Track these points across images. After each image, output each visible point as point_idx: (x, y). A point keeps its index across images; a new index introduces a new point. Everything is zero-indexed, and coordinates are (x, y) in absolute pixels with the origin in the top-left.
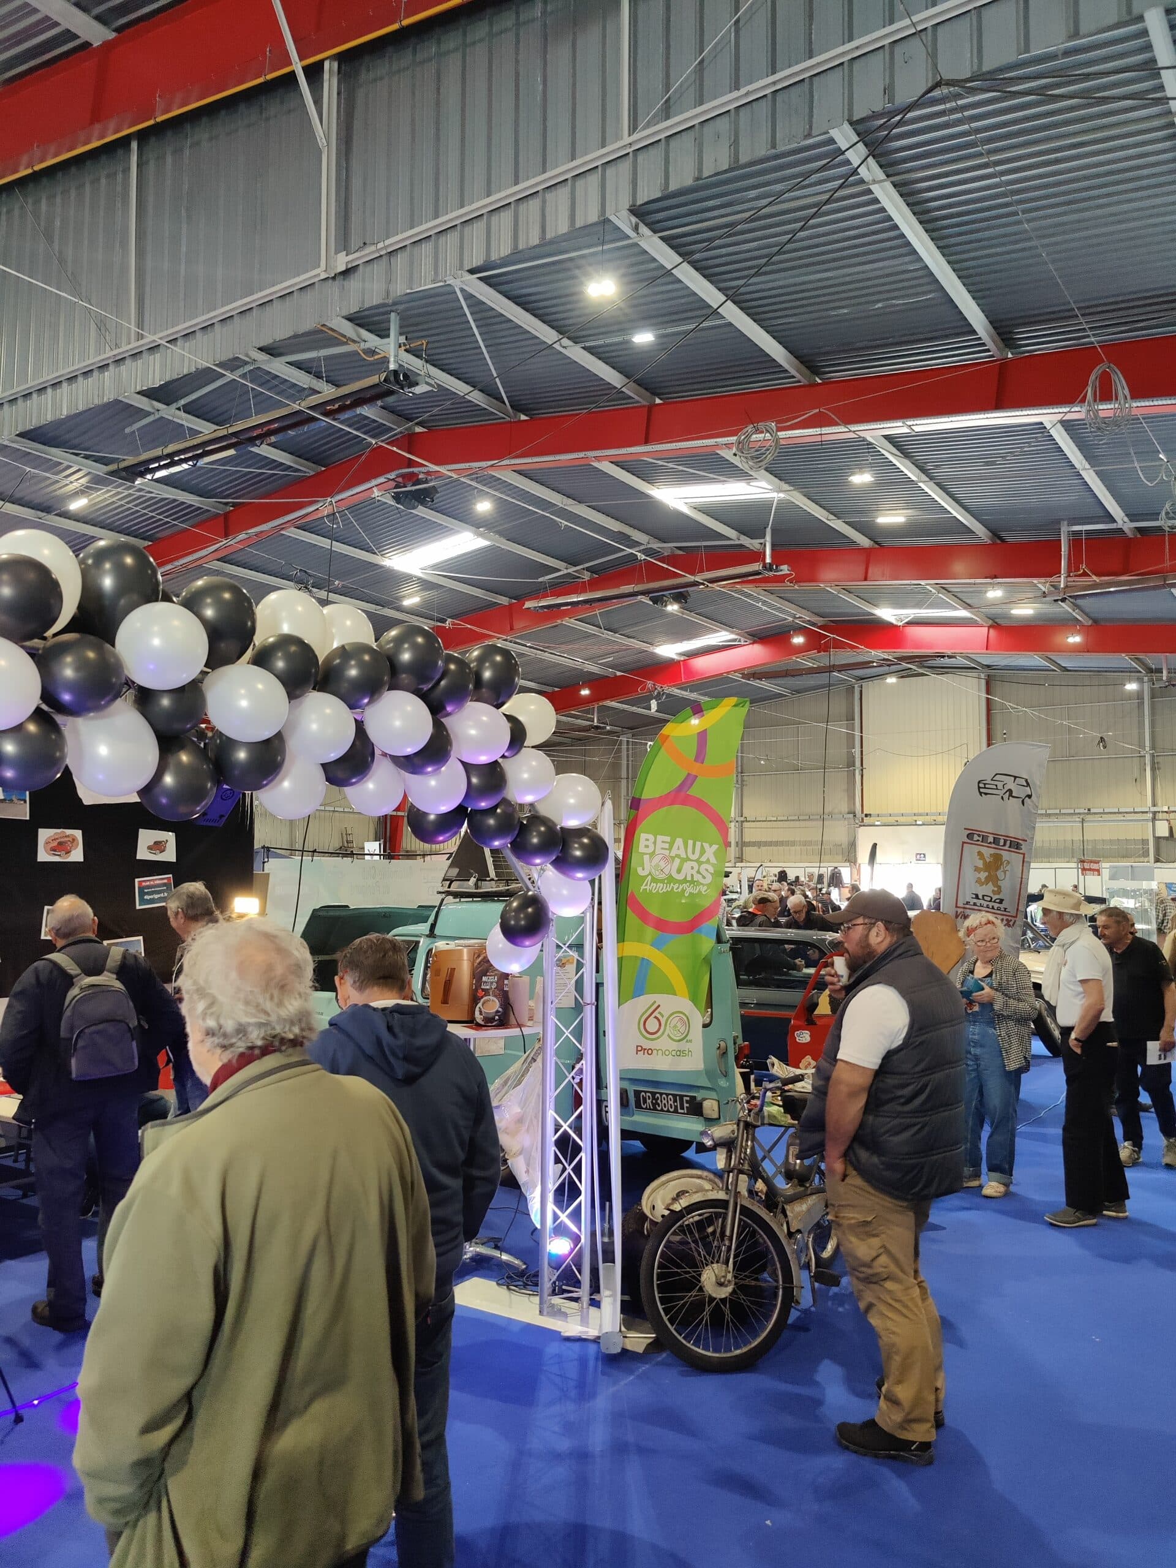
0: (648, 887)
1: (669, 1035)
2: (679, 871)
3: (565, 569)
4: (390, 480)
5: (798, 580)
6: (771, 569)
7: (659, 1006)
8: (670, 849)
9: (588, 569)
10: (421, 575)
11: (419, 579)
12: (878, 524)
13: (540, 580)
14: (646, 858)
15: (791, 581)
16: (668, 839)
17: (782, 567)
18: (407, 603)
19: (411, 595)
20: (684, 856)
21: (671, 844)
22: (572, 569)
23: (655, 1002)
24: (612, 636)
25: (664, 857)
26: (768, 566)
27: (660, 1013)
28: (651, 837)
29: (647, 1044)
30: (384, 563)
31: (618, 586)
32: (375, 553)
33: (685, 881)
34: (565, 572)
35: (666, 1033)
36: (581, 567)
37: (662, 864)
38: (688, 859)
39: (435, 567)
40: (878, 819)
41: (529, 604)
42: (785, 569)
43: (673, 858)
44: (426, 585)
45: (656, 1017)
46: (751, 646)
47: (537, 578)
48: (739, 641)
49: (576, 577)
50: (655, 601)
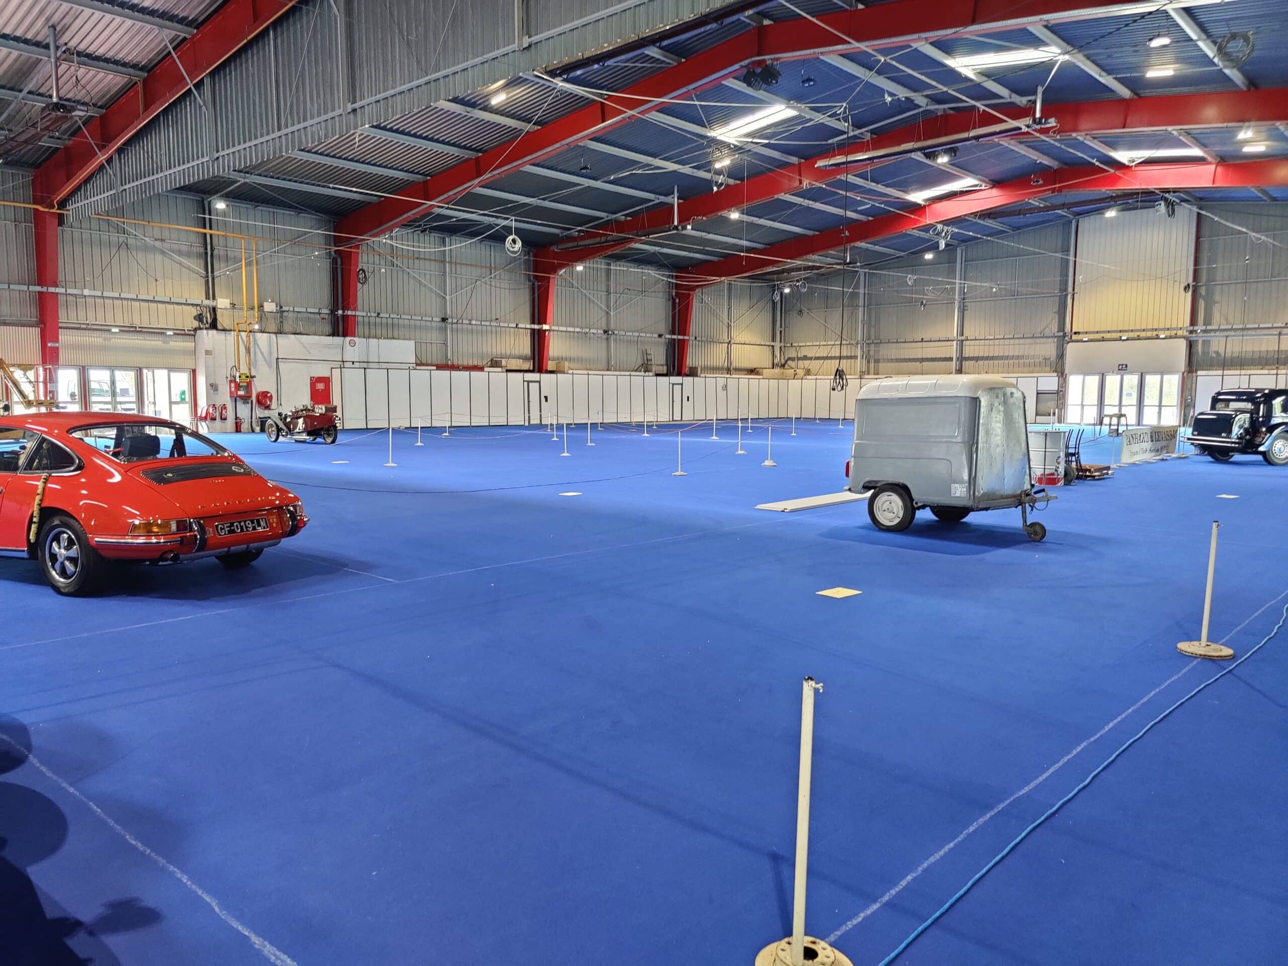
3: (852, 132)
4: (743, 66)
5: (1059, 131)
6: (1040, 123)
11: (733, 145)
13: (830, 141)
15: (1054, 132)
17: (1050, 120)
18: (718, 166)
19: (723, 159)
22: (858, 132)
24: (875, 186)
26: (1037, 120)
30: (709, 134)
31: (899, 144)
32: (705, 127)
34: (852, 134)
36: (866, 129)
39: (749, 135)
40: (1084, 335)
41: (820, 164)
42: (1052, 122)
44: (737, 150)
46: (990, 190)
47: (827, 141)
48: (981, 186)
49: (859, 138)
50: (929, 155)
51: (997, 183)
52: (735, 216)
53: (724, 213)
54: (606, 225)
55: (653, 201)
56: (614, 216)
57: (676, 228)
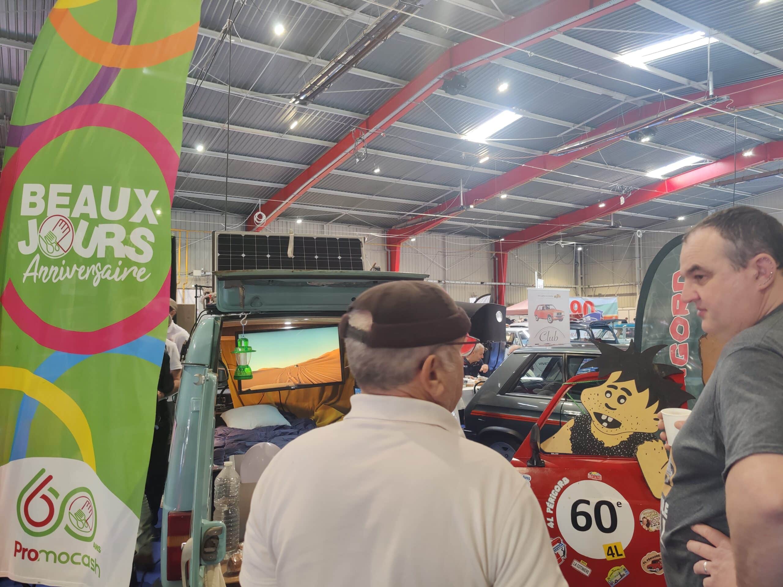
0: (35, 274)
1: (67, 529)
2: (86, 243)
3: (573, 127)
4: (440, 78)
5: (735, 105)
6: (714, 100)
7: (50, 478)
8: (71, 206)
9: (587, 125)
10: (486, 143)
11: (486, 145)
13: (558, 136)
14: (32, 225)
15: (730, 106)
16: (67, 188)
17: (723, 97)
18: (482, 161)
19: (484, 157)
20: (94, 215)
21: (74, 196)
22: (577, 127)
23: (43, 471)
24: (614, 168)
25: (63, 221)
26: (711, 98)
27: (51, 490)
28: (40, 188)
29: (29, 542)
30: (462, 138)
32: (456, 133)
33: (94, 259)
34: (573, 128)
35: (62, 525)
36: (582, 124)
37: (58, 233)
38: (101, 220)
39: (492, 137)
41: (551, 152)
42: (726, 98)
43: (76, 222)
44: (492, 149)
45: (44, 497)
46: (715, 164)
47: (556, 136)
48: (706, 162)
49: (581, 131)
50: (633, 137)
51: (720, 157)
52: (504, 196)
53: (497, 196)
54: (425, 210)
55: (449, 191)
56: (428, 203)
57: (462, 208)
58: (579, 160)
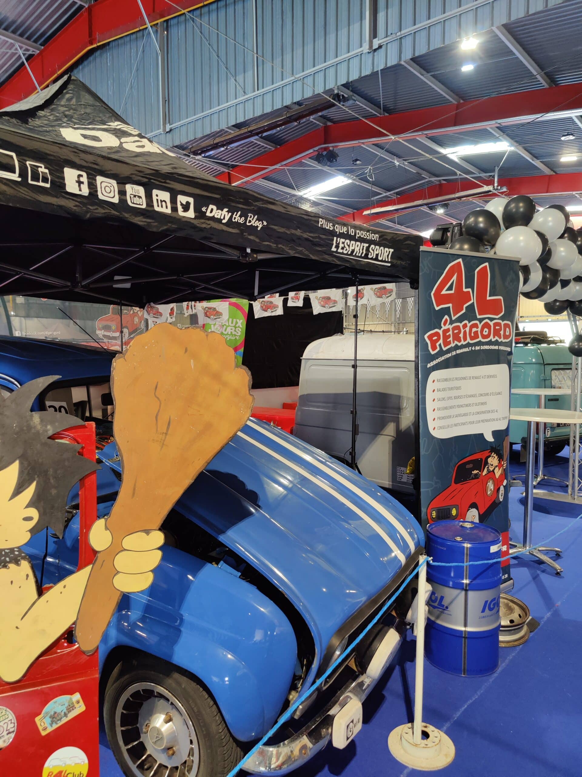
4: (315, 151)
6: (497, 189)
9: (396, 193)
10: (313, 199)
12: (561, 162)
13: (372, 199)
15: (506, 195)
17: (502, 188)
22: (388, 194)
24: (400, 227)
26: (496, 187)
30: (298, 194)
31: (413, 201)
32: (295, 190)
34: (385, 194)
36: (393, 192)
39: (322, 195)
40: (527, 318)
41: (366, 213)
42: (504, 189)
44: (316, 203)
47: (370, 198)
49: (390, 197)
50: (431, 208)
58: (384, 220)
